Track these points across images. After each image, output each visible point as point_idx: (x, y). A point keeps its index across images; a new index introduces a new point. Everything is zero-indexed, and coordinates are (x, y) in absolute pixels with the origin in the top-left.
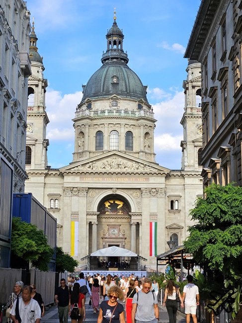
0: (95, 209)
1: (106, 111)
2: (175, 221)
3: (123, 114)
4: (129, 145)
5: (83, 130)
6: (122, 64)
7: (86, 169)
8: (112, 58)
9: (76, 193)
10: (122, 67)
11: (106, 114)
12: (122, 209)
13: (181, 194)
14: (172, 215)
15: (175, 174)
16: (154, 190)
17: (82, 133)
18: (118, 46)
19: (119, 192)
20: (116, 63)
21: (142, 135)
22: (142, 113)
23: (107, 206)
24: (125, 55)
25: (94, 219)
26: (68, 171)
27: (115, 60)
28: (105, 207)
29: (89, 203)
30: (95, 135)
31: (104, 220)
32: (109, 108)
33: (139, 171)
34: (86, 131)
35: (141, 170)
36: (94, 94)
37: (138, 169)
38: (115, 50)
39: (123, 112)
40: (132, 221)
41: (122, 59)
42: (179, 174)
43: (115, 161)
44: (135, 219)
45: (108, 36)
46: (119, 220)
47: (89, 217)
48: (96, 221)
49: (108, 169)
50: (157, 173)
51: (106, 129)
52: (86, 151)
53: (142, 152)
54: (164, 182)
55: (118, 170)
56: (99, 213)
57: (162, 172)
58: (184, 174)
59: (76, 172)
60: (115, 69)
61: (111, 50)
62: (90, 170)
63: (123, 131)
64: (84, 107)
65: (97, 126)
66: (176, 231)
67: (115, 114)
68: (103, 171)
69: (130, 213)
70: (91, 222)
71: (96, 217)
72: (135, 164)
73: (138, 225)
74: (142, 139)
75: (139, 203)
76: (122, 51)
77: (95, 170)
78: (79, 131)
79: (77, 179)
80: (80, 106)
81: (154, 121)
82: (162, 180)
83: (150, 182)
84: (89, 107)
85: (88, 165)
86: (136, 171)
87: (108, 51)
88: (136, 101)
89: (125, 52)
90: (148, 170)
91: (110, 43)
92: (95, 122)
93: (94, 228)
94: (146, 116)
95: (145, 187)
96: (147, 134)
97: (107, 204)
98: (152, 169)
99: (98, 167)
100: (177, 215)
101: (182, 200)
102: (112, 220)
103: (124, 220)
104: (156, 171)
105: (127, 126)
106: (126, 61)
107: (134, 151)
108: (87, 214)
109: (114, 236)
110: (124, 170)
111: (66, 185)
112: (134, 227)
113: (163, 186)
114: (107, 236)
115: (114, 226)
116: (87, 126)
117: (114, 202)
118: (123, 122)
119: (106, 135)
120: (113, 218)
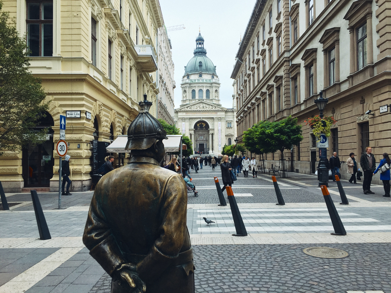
0: (193, 128)
1: (197, 80)
2: (229, 132)
3: (204, 81)
4: (208, 96)
5: (186, 89)
6: (204, 55)
7: (188, 109)
8: (199, 52)
9: (184, 120)
10: (204, 56)
11: (197, 81)
12: (205, 127)
13: (232, 120)
14: (228, 130)
15: (229, 110)
16: (220, 118)
17: (185, 91)
18: (201, 46)
19: (204, 120)
20: (201, 55)
21: (214, 91)
22: (214, 81)
23: (198, 126)
24: (205, 51)
25: (192, 132)
26: (180, 110)
27: (200, 53)
28: (197, 126)
29: (190, 125)
30: (191, 92)
31: (197, 132)
32: (198, 78)
33: (213, 110)
34: (187, 90)
35: (214, 109)
36: (191, 71)
37: (212, 108)
38: (200, 48)
39: (204, 80)
40: (210, 133)
41: (204, 52)
42: (231, 111)
43: (201, 105)
44: (211, 132)
45: (197, 41)
46: (204, 132)
47: (190, 131)
48: (193, 133)
49: (198, 109)
50: (221, 110)
51: (197, 89)
52: (187, 100)
53: (214, 99)
54: (224, 114)
55: (203, 109)
56: (195, 129)
57: (223, 110)
58: (234, 110)
59: (184, 110)
60: (200, 58)
61: (198, 48)
62: (190, 110)
63: (204, 90)
64: (186, 78)
65: (192, 87)
66: (230, 137)
67: (201, 81)
68: (196, 110)
69: (209, 129)
70: (191, 134)
71: (193, 131)
72: (211, 107)
73: (212, 134)
74: (214, 93)
75: (213, 124)
76: (203, 48)
77: (192, 109)
78: (184, 90)
79: (184, 114)
80: (184, 77)
81: (219, 84)
82: (224, 113)
83: (218, 114)
84: (188, 78)
85: (189, 107)
86: (211, 109)
87: (197, 48)
88: (211, 75)
89: (205, 49)
90: (217, 109)
91: (197, 44)
92: (191, 85)
93: (193, 136)
94: (216, 82)
95: (216, 117)
96: (216, 91)
97: (198, 125)
98: (219, 109)
99: (194, 108)
100: (230, 129)
101: (233, 123)
102: (201, 132)
103: (206, 132)
104: (221, 109)
105: (207, 87)
106: (205, 53)
107: (210, 99)
108: (189, 130)
109: (201, 140)
110: (206, 109)
111: (179, 117)
112: (210, 136)
113: (224, 116)
114: (198, 140)
115: (201, 135)
116: (188, 87)
117: (201, 124)
118: (205, 85)
119: (197, 91)
120: (201, 131)
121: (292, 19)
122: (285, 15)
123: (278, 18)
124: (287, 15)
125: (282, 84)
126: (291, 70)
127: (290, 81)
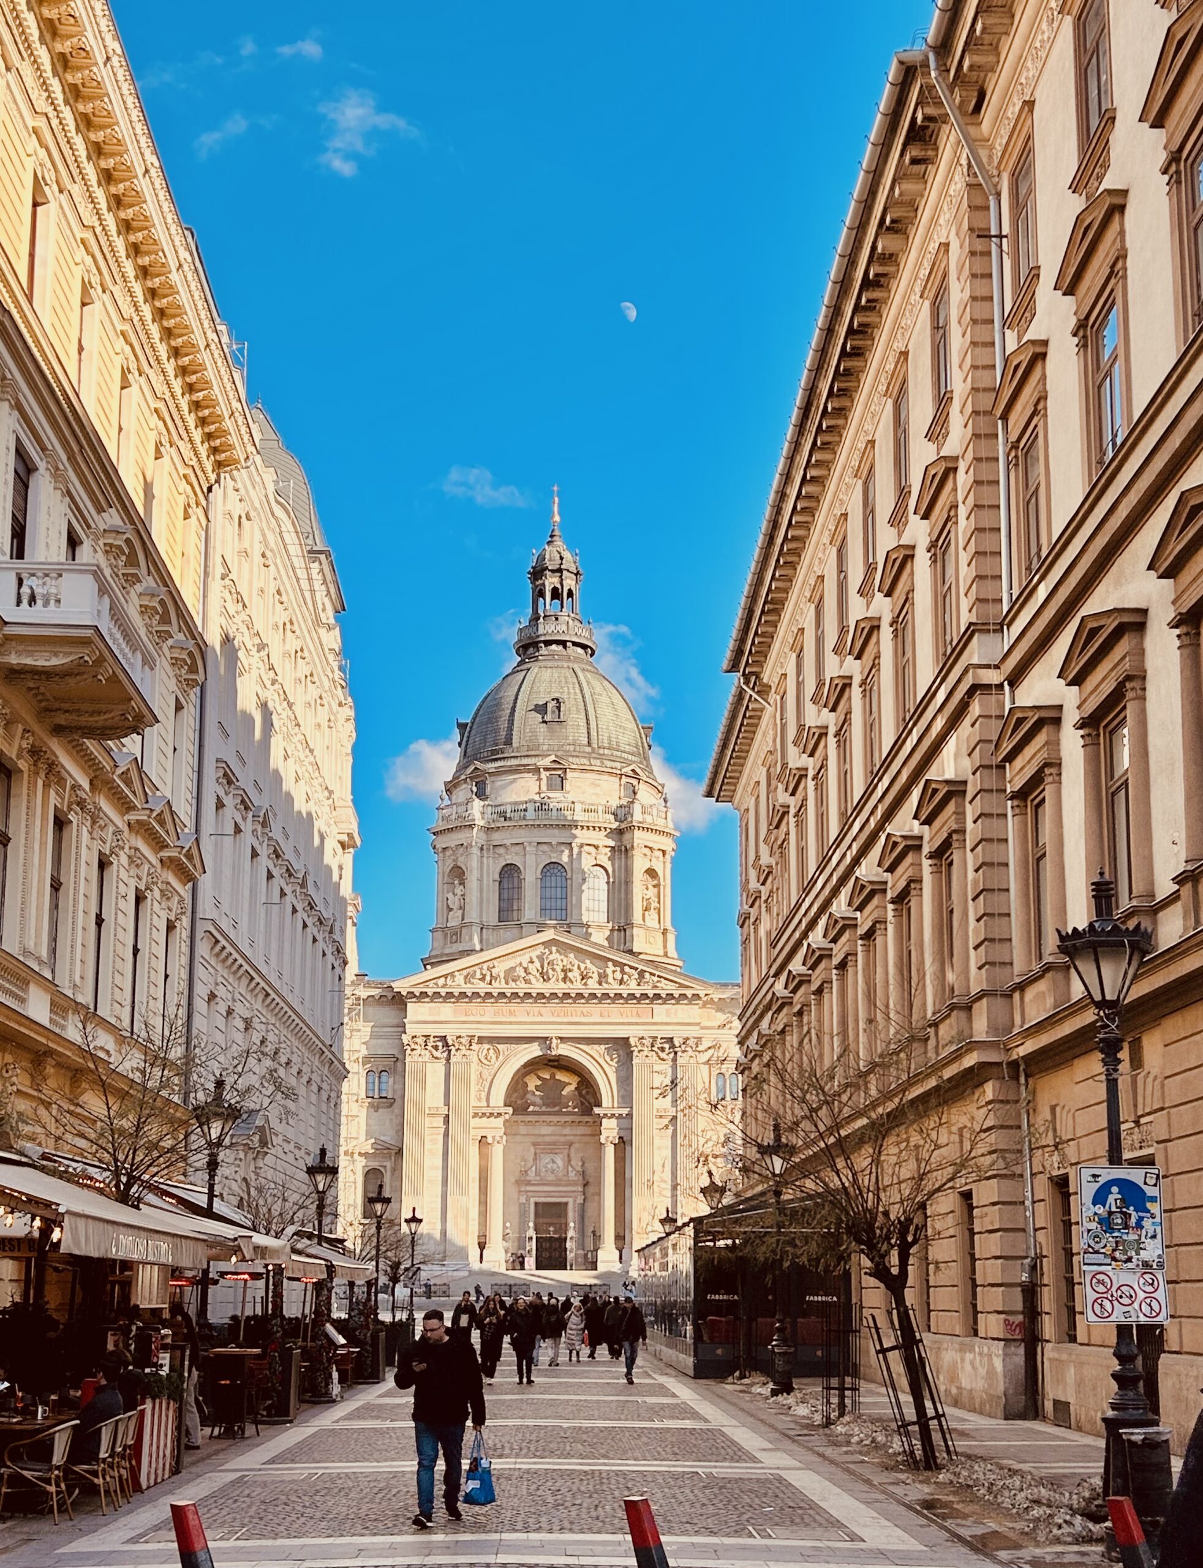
0: (498, 1099)
1: (530, 806)
3: (579, 814)
4: (596, 906)
5: (462, 861)
6: (578, 660)
7: (472, 983)
8: (547, 643)
9: (443, 1054)
10: (577, 669)
11: (531, 813)
12: (574, 1094)
14: (720, 1116)
15: (728, 996)
16: (666, 1044)
18: (562, 605)
19: (566, 1050)
20: (560, 657)
21: (638, 874)
22: (636, 813)
23: (531, 1087)
24: (585, 633)
25: (496, 1128)
26: (417, 989)
27: (555, 648)
28: (526, 1092)
29: (479, 1082)
30: (497, 877)
31: (524, 1129)
32: (537, 797)
33: (624, 989)
34: (471, 863)
35: (632, 986)
36: (494, 752)
37: (621, 981)
38: (555, 617)
39: (578, 806)
40: (607, 1133)
41: (576, 644)
43: (555, 962)
44: (611, 1129)
45: (535, 574)
46: (567, 1131)
47: (482, 1122)
48: (501, 1133)
49: (536, 984)
50: (676, 992)
51: (531, 858)
52: (470, 924)
53: (636, 927)
54: (697, 1020)
55: (565, 987)
56: (510, 1109)
57: (689, 991)
59: (444, 991)
60: (556, 675)
61: (544, 617)
62: (483, 987)
63: (578, 865)
64: (463, 793)
65: (501, 850)
67: (555, 813)
68: (523, 988)
69: (596, 1110)
70: (484, 1137)
71: (500, 1122)
72: (611, 969)
73: (622, 1145)
74: (637, 886)
75: (626, 1082)
77: (497, 987)
78: (450, 864)
79: (447, 1011)
80: (451, 787)
82: (691, 1013)
83: (656, 1019)
84: (479, 792)
85: (477, 972)
86: (617, 988)
87: (535, 621)
88: (618, 776)
90: (649, 986)
91: (541, 594)
92: (497, 837)
93: (496, 1154)
94: (648, 818)
95: (642, 1034)
96: (650, 872)
97: (533, 1084)
98: (661, 982)
99: (506, 979)
102: (546, 1130)
103: (580, 1130)
104: (672, 988)
105: (590, 848)
106: (590, 649)
107: (612, 923)
108: (474, 1116)
109: (551, 1177)
110: (582, 987)
111: (413, 1030)
112: (610, 1154)
113: (692, 1032)
114: (532, 1176)
115: (552, 1148)
116: (476, 850)
117: (553, 1076)
118: (580, 838)
119: (531, 876)
120: (549, 1124)
121: (1013, 437)
122: (969, 409)
123: (937, 431)
124: (985, 413)
125: (963, 831)
126: (1007, 747)
127: (1005, 815)
